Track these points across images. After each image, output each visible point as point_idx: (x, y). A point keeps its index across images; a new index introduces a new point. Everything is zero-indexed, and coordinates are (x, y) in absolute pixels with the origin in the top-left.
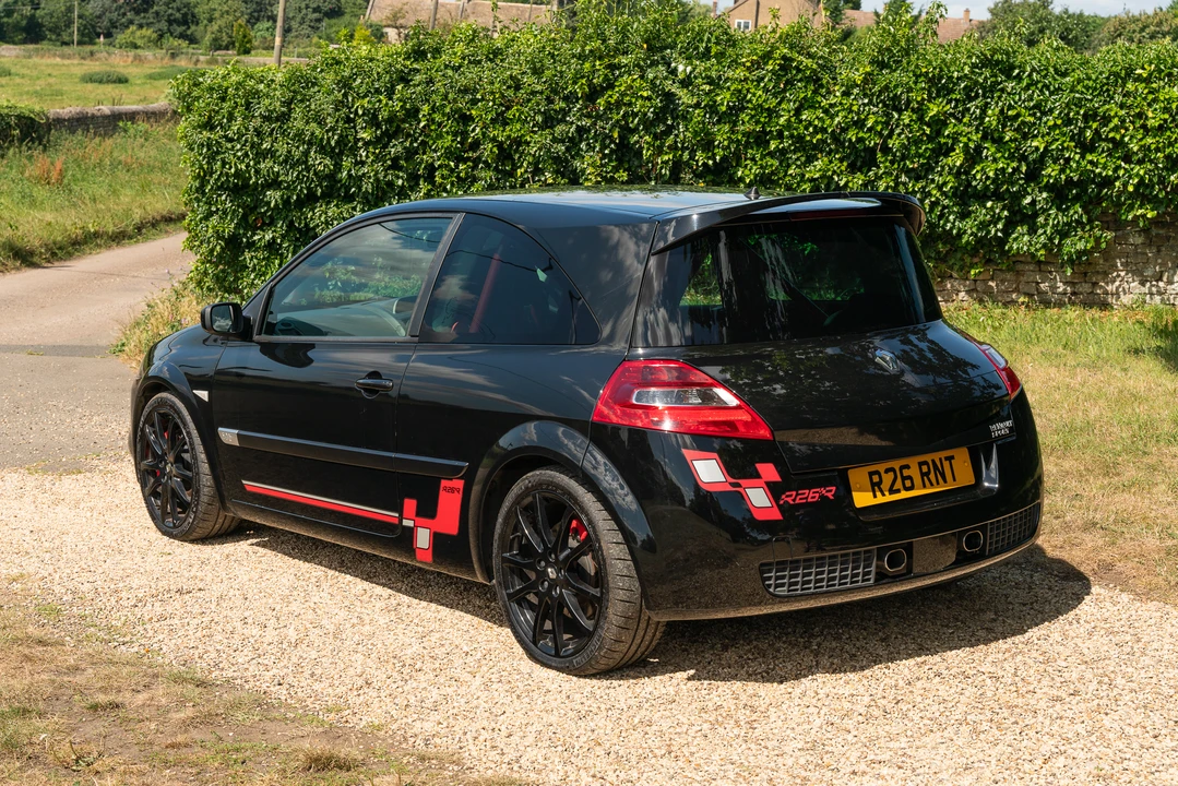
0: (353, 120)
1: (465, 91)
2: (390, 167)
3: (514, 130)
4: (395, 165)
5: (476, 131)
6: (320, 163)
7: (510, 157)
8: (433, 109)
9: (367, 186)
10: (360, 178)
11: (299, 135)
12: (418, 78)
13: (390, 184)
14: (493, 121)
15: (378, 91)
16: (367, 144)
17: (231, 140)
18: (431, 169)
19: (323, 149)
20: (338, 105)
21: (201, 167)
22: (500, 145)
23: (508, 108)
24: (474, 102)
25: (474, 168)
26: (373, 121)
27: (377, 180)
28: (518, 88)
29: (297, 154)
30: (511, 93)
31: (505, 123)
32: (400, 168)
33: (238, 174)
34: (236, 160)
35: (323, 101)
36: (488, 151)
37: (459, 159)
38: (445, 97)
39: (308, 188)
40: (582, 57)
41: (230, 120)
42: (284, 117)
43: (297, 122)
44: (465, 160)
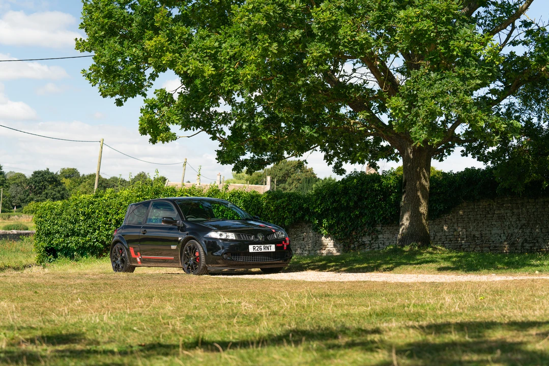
0: (79, 215)
1: (108, 206)
2: (88, 227)
3: (120, 216)
4: (90, 226)
5: (110, 217)
6: (70, 226)
7: (120, 223)
8: (100, 211)
9: (82, 232)
10: (80, 230)
11: (64, 219)
12: (96, 203)
13: (88, 232)
14: (115, 213)
15: (85, 207)
16: (82, 221)
17: (46, 221)
18: (99, 227)
19: (71, 223)
20: (75, 210)
21: (38, 228)
22: (117, 220)
23: (119, 210)
24: (110, 209)
25: (110, 226)
26: (84, 214)
27: (85, 230)
28: (121, 205)
29: (64, 223)
30: (119, 206)
31: (118, 214)
32: (91, 227)
33: (48, 230)
34: (47, 226)
35: (71, 210)
36: (113, 221)
37: (106, 224)
38: (103, 208)
39: (67, 233)
40: (138, 196)
41: (46, 216)
42: (60, 214)
43: (64, 216)
44: (108, 224)
